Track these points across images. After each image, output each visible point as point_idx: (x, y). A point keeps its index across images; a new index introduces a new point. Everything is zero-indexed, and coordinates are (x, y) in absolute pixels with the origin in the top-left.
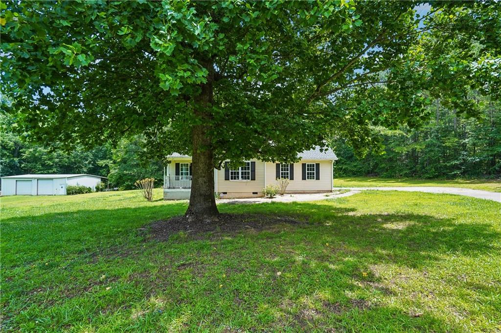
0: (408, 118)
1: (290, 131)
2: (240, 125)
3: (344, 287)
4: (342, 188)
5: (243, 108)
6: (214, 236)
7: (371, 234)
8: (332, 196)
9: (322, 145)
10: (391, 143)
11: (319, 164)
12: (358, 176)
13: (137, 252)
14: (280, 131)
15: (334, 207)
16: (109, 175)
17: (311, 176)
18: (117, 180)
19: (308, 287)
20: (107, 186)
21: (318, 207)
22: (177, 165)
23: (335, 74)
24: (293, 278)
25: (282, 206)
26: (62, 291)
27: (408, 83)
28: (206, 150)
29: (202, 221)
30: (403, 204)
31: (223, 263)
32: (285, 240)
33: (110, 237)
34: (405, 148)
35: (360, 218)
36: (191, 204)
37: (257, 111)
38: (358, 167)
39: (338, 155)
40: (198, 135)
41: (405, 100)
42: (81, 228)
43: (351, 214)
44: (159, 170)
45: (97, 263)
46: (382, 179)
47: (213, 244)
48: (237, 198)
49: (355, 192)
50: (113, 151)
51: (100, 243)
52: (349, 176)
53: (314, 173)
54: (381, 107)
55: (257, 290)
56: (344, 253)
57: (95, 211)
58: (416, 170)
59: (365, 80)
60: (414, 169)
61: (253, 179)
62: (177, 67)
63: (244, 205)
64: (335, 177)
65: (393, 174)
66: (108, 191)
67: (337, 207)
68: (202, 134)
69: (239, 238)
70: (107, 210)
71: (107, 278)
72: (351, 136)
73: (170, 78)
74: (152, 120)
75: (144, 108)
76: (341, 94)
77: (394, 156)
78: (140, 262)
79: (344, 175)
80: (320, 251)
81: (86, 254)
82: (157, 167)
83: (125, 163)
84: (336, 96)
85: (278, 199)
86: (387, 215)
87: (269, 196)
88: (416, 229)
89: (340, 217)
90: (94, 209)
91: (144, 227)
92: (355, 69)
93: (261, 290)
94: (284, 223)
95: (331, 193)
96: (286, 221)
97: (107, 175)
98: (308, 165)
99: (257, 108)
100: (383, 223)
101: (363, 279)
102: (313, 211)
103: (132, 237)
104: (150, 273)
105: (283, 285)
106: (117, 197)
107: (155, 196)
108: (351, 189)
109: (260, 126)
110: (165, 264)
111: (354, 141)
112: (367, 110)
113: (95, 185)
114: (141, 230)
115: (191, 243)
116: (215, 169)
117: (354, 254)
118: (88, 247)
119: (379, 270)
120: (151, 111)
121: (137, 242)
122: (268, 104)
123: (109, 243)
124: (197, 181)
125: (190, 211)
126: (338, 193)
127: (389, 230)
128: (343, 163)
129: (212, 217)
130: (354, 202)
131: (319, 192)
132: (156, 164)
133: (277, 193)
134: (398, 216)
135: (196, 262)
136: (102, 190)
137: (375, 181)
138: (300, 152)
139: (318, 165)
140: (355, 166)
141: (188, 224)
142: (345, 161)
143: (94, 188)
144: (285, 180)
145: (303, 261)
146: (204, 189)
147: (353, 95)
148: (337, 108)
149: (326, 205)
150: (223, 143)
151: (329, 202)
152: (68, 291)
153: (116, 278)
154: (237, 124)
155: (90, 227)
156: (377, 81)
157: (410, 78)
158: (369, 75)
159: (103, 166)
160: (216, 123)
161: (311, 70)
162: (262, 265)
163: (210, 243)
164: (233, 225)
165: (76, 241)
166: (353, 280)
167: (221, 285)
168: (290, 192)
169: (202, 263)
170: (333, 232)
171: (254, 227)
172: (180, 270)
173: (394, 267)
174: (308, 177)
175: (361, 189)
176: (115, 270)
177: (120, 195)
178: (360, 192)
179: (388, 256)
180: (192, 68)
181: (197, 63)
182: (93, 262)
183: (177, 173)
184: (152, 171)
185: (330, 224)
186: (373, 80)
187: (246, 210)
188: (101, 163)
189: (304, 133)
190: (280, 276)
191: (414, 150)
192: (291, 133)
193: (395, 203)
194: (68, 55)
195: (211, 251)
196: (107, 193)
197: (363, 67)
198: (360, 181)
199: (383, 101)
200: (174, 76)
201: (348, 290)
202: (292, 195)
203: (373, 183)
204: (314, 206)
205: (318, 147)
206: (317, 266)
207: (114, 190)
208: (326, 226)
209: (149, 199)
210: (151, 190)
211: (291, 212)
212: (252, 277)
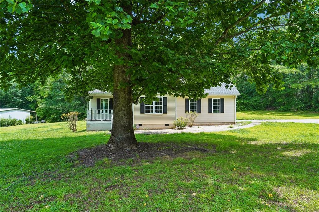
0: (307, 57)
1: (200, 70)
2: (157, 65)
3: (252, 206)
4: (245, 121)
5: (160, 49)
6: (134, 162)
7: (272, 160)
8: (235, 127)
9: (227, 82)
10: (287, 80)
11: (224, 99)
12: (258, 110)
13: (68, 176)
14: (191, 69)
15: (238, 137)
16: (37, 109)
17: (216, 110)
18: (44, 113)
19: (222, 206)
20: (35, 118)
21: (224, 137)
22: (98, 100)
23: (241, 19)
24: (207, 198)
25: (191, 136)
26: (7, 209)
27: (308, 26)
28: (126, 86)
29: (122, 149)
30: (300, 134)
31: (145, 185)
32: (197, 166)
33: (43, 163)
34: (300, 84)
35: (261, 146)
36: (112, 135)
37: (171, 52)
38: (258, 101)
39: (240, 91)
40: (118, 73)
41: (305, 41)
42: (17, 155)
43: (253, 143)
44: (81, 105)
45: (35, 185)
46: (280, 112)
47: (134, 169)
48: (151, 129)
49: (256, 124)
50: (41, 88)
51: (34, 168)
52: (250, 110)
53: (219, 107)
54: (284, 47)
55: (176, 208)
56: (250, 177)
57: (27, 140)
58: (311, 104)
59: (267, 23)
60: (309, 104)
61: (166, 112)
62: (105, 15)
63: (157, 135)
64: (238, 111)
65: (289, 108)
66: (36, 123)
67: (241, 137)
68: (122, 72)
69: (157, 164)
70: (37, 140)
71: (45, 198)
72: (254, 74)
73: (101, 26)
74: (79, 61)
75: (73, 50)
76: (245, 36)
77: (290, 92)
78: (72, 185)
79: (246, 109)
80: (229, 175)
81: (24, 178)
82: (80, 103)
83: (51, 98)
84: (240, 38)
85: (187, 130)
86: (286, 144)
87: (179, 128)
88: (313, 156)
89: (243, 146)
90: (26, 139)
91: (71, 154)
92: (258, 14)
93: (180, 208)
94: (195, 151)
95: (234, 125)
96: (196, 149)
97: (36, 109)
98: (214, 100)
99: (171, 50)
100: (282, 151)
101: (269, 200)
102: (219, 140)
103: (62, 163)
104: (81, 193)
105: (199, 204)
106: (45, 128)
107: (79, 128)
108: (252, 121)
109: (174, 65)
110: (95, 186)
111: (256, 78)
112: (271, 50)
113: (25, 118)
114: (69, 157)
115: (115, 168)
116: (133, 104)
117: (259, 178)
118: (25, 172)
119: (283, 191)
120: (78, 52)
121: (67, 168)
122: (181, 46)
123: (42, 168)
124: (118, 114)
125: (111, 141)
126: (241, 124)
127: (288, 157)
128: (244, 99)
129: (132, 146)
130: (255, 132)
131: (223, 124)
132: (79, 99)
133: (186, 124)
134: (296, 145)
135: (121, 184)
136: (31, 122)
137: (273, 114)
138: (207, 89)
139: (222, 100)
140: (255, 101)
141: (110, 151)
142: (246, 97)
143: (24, 120)
144: (193, 113)
145: (215, 184)
146: (124, 121)
147: (256, 37)
148: (243, 49)
149: (230, 136)
150: (140, 81)
151: (233, 132)
152: (13, 209)
153: (53, 197)
154: (154, 63)
155: (24, 155)
156: (278, 24)
157: (310, 21)
158: (271, 19)
159: (32, 101)
160: (135, 63)
161: (219, 15)
162: (179, 187)
163: (131, 168)
164: (150, 152)
165: (14, 166)
166: (260, 200)
167: (145, 204)
168: (198, 124)
169: (127, 185)
170: (239, 159)
171: (169, 155)
172: (108, 191)
173: (296, 189)
174: (214, 110)
175: (261, 121)
176: (52, 191)
177: (47, 127)
178: (260, 124)
179: (290, 179)
180: (119, 16)
181: (123, 11)
182: (31, 185)
183: (98, 107)
184: (75, 106)
185: (235, 151)
186: (274, 23)
187: (159, 139)
188: (30, 98)
189: (213, 71)
190: (196, 196)
191: (309, 87)
192: (202, 72)
193: (292, 133)
194: (11, 4)
195: (133, 175)
196: (36, 125)
197: (266, 12)
198: (260, 114)
199: (286, 42)
200: (103, 23)
201: (256, 209)
202: (200, 126)
203: (272, 116)
204: (220, 136)
205: (224, 84)
206: (228, 188)
207: (42, 123)
208: (232, 153)
209: (74, 130)
210: (76, 122)
211: (200, 141)
212: (172, 197)
